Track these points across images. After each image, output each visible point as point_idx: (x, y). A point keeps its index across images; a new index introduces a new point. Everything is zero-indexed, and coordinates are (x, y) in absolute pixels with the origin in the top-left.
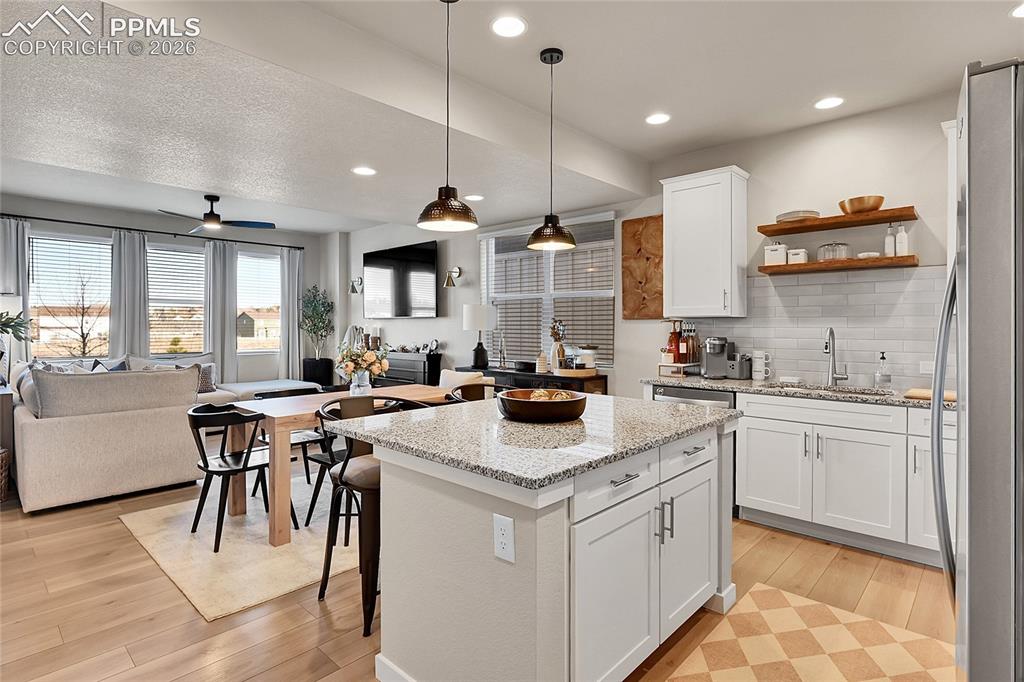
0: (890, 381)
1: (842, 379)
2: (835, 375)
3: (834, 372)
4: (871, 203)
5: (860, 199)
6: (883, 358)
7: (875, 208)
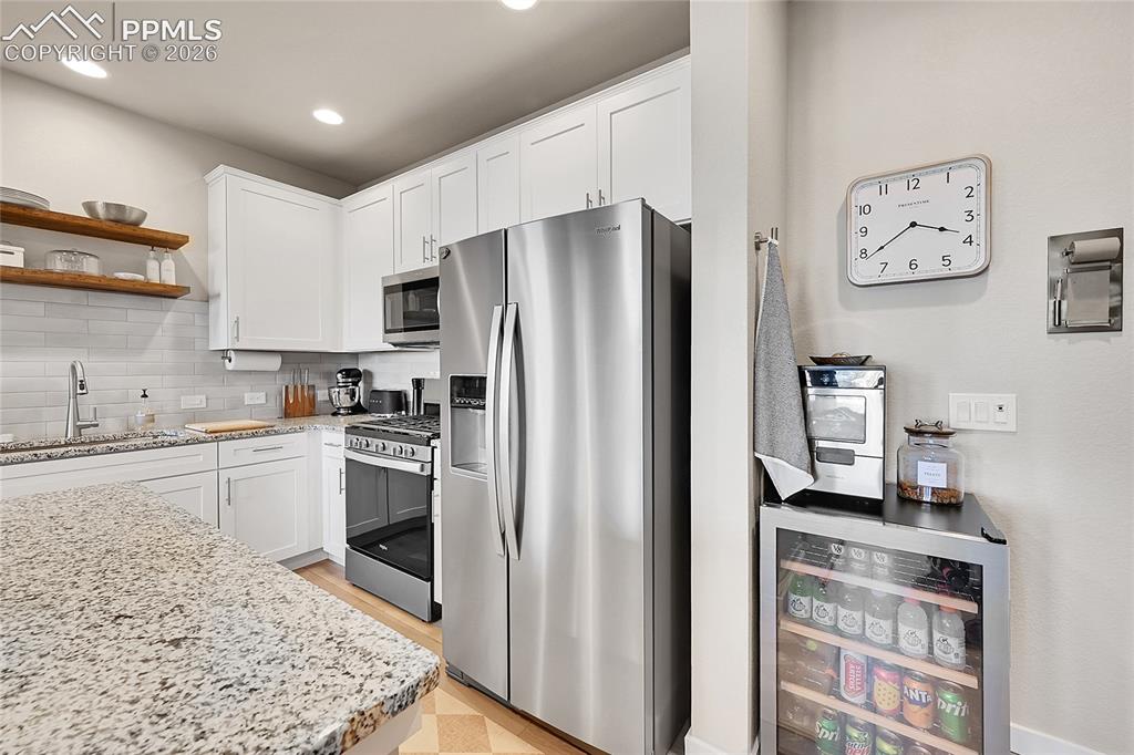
0: (153, 421)
1: (88, 426)
2: (79, 423)
3: (77, 417)
4: (134, 217)
5: (120, 208)
6: (145, 396)
7: (136, 224)
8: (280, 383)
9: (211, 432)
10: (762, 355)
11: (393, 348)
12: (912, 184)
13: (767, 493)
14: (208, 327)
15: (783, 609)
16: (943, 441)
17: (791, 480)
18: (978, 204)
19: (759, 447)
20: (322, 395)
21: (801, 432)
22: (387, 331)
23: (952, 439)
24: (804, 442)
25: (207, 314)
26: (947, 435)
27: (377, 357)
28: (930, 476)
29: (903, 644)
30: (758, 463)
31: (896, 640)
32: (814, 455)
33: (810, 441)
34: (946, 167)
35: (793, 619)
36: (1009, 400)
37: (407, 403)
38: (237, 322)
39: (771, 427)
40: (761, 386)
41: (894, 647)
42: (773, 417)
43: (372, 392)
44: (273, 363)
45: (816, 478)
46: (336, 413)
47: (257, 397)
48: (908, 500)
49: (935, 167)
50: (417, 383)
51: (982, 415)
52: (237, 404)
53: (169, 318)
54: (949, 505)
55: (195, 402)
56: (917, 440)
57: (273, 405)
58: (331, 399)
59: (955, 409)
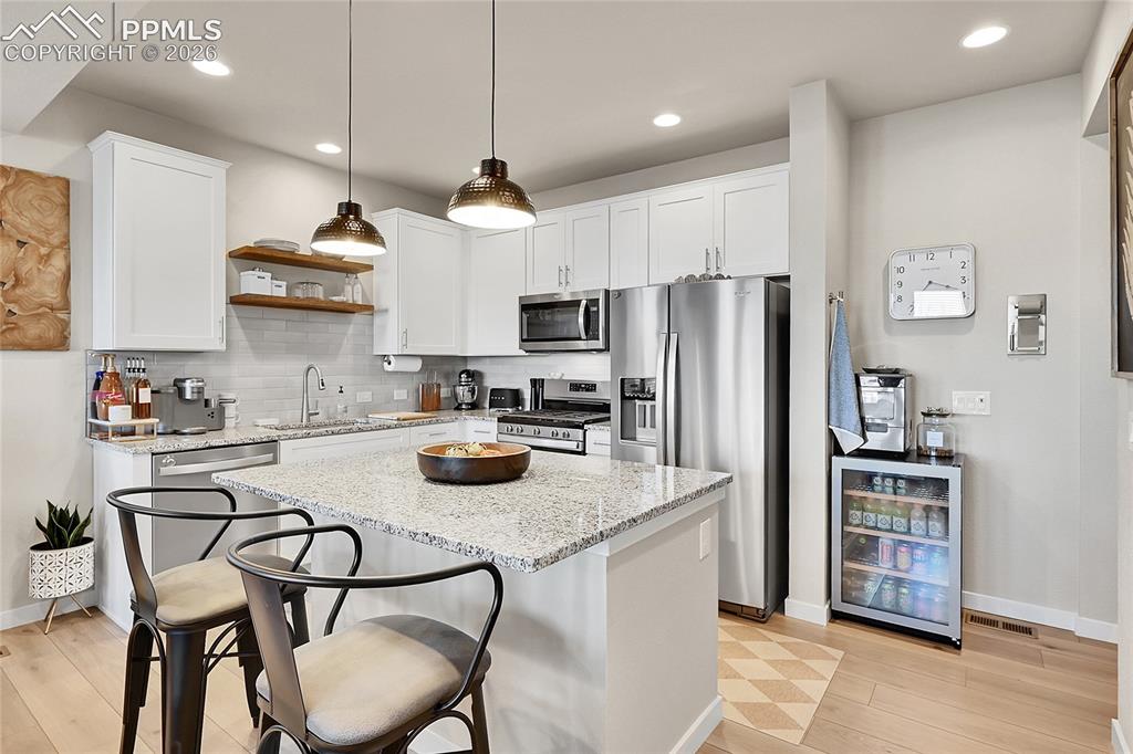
1: (314, 414)
2: (310, 411)
3: (308, 408)
6: (341, 392)
8: (417, 382)
9: (404, 420)
10: (833, 367)
11: (524, 353)
12: (930, 256)
13: (836, 449)
14: (372, 336)
15: (845, 521)
16: (943, 420)
17: (850, 442)
18: (969, 273)
19: (831, 422)
20: (444, 392)
21: (857, 413)
22: (523, 340)
23: (948, 419)
24: (858, 418)
25: (372, 325)
26: (944, 416)
27: (488, 360)
28: (934, 440)
29: (913, 530)
30: (831, 431)
31: (909, 529)
32: (864, 427)
33: (862, 419)
34: (951, 248)
35: (850, 525)
36: (985, 395)
37: (523, 399)
38: (406, 333)
39: (839, 410)
40: (833, 386)
41: (909, 532)
42: (839, 404)
43: (493, 390)
44: (417, 365)
45: (866, 441)
46: (458, 408)
47: (401, 394)
48: (922, 456)
49: (942, 248)
50: (534, 382)
51: (970, 405)
52: (389, 399)
53: (351, 329)
54: (945, 457)
55: (365, 397)
56: (928, 419)
57: (412, 400)
58: (455, 396)
59: (956, 401)
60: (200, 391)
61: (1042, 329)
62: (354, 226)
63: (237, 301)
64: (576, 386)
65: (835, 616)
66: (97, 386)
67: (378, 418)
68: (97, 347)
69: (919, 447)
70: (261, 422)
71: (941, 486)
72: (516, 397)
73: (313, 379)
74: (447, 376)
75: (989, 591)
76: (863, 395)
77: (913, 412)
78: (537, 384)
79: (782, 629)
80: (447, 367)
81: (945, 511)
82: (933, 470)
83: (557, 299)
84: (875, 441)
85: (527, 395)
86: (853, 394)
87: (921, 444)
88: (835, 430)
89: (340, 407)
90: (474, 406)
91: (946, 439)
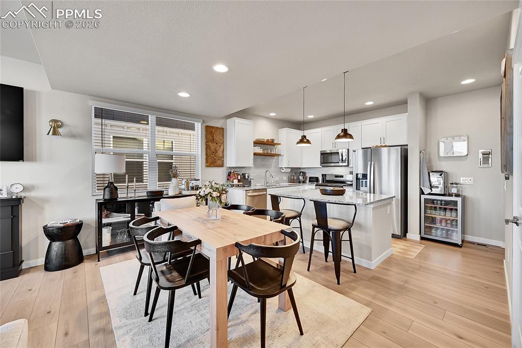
1: (268, 183)
3: (266, 181)
6: (273, 177)
8: (289, 175)
12: (453, 139)
13: (422, 193)
14: (279, 162)
15: (425, 212)
17: (427, 191)
19: (421, 186)
20: (296, 178)
21: (429, 183)
22: (321, 163)
23: (459, 185)
24: (429, 185)
25: (279, 159)
26: (457, 184)
27: (309, 169)
28: (454, 191)
29: (447, 215)
30: (421, 188)
32: (431, 187)
33: (431, 185)
34: (460, 136)
35: (427, 214)
36: (472, 178)
41: (445, 216)
42: (423, 181)
43: (310, 178)
44: (289, 170)
45: (432, 191)
46: (299, 182)
47: (285, 178)
48: (450, 195)
49: (457, 136)
50: (323, 175)
51: (467, 181)
52: (282, 180)
53: (274, 161)
54: (457, 195)
55: (277, 179)
56: (452, 185)
57: (287, 180)
58: (299, 179)
59: (462, 180)
60: (248, 176)
61: (490, 159)
62: (305, 140)
63: (255, 154)
64: (337, 176)
65: (422, 238)
66: (229, 175)
67: (282, 184)
68: (228, 166)
69: (449, 193)
70: (257, 185)
71: (455, 203)
72: (317, 179)
73: (268, 174)
74: (295, 173)
75: (472, 235)
76: (431, 178)
77: (447, 183)
78: (324, 176)
79: (406, 240)
80: (296, 171)
81: (456, 210)
82: (453, 198)
83: (333, 151)
84: (435, 191)
85: (320, 179)
86: (428, 178)
87: (450, 192)
88: (422, 188)
89: (273, 181)
90: (304, 182)
91: (458, 191)
